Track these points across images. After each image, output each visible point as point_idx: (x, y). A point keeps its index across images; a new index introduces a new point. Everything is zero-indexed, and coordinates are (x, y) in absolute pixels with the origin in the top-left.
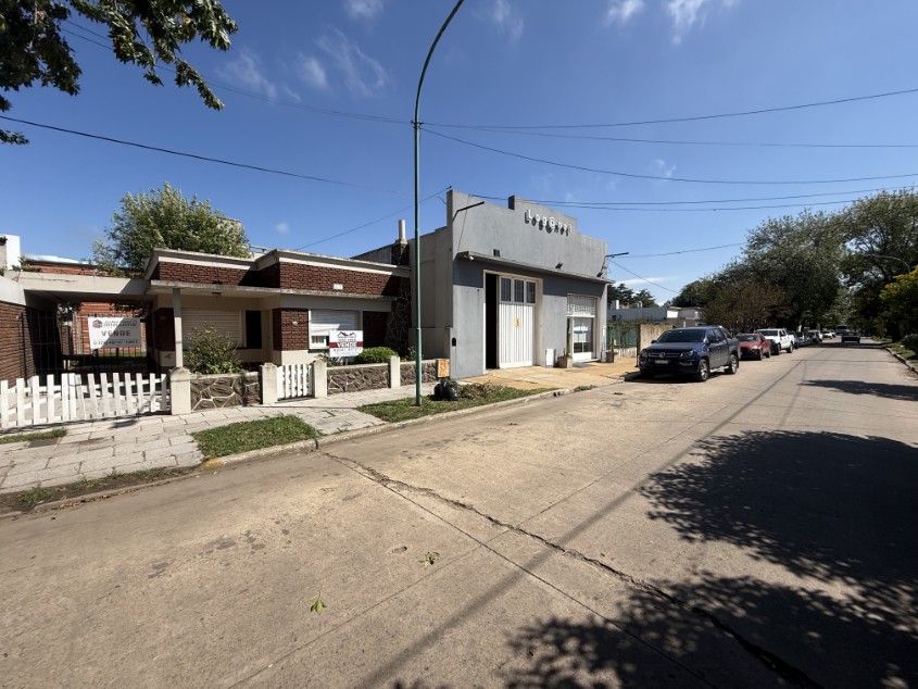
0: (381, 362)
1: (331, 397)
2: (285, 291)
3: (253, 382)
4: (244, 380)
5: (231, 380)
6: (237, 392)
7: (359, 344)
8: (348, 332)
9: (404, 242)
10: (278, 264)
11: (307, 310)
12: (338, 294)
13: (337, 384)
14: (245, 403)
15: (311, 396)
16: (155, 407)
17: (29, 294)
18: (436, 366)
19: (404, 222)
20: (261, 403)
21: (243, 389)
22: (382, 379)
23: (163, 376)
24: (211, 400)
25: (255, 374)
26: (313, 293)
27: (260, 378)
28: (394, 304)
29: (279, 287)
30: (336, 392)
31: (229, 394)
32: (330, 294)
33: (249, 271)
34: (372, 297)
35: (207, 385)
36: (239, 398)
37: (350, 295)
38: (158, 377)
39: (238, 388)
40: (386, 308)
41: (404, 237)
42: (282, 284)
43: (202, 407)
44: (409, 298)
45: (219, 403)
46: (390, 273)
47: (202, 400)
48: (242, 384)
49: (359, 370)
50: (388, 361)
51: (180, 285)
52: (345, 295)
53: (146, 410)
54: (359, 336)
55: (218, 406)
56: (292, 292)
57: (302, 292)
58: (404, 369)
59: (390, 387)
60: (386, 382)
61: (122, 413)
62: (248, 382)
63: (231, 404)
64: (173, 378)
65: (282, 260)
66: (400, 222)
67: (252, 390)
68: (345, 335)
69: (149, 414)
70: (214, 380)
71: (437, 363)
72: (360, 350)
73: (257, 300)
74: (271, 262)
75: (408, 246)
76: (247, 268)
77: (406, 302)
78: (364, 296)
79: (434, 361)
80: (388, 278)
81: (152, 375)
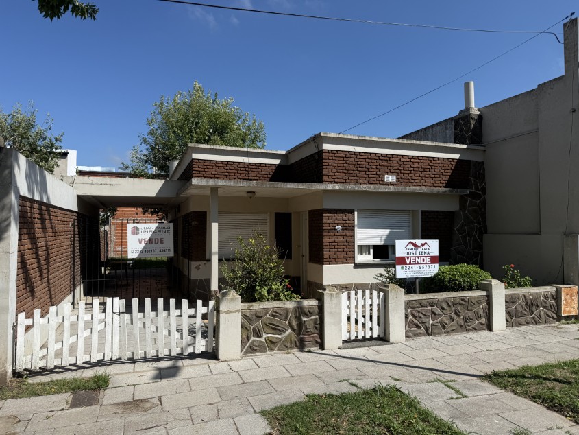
0: (470, 289)
1: (411, 342)
2: (330, 187)
3: (311, 314)
4: (300, 312)
5: (287, 311)
6: (293, 329)
7: (433, 260)
8: (419, 242)
9: (475, 111)
10: (321, 153)
11: (352, 211)
12: (392, 189)
13: (418, 324)
14: (301, 346)
15: (384, 339)
16: (201, 345)
17: (81, 199)
18: (557, 297)
19: (472, 84)
20: (322, 347)
21: (300, 324)
22: (479, 316)
23: (212, 303)
24: (265, 336)
25: (313, 303)
26: (363, 187)
27: (321, 308)
28: (462, 199)
29: (320, 181)
30: (416, 335)
31: (283, 332)
32: (383, 189)
33: (278, 166)
34: (435, 190)
35: (259, 317)
36: (294, 337)
37: (408, 189)
38: (205, 305)
39: (294, 324)
40: (453, 206)
41: (473, 105)
42: (325, 178)
43: (253, 350)
44: (484, 190)
45: (272, 344)
46: (457, 156)
47: (253, 339)
48: (298, 318)
49: (446, 301)
50: (488, 288)
51: (221, 183)
52: (400, 189)
53: (190, 350)
54: (433, 247)
55: (271, 350)
56: (338, 187)
57: (350, 187)
58: (510, 300)
59: (490, 329)
60: (483, 320)
61: (164, 352)
62: (306, 315)
63: (285, 346)
64: (223, 308)
65: (326, 146)
66: (467, 86)
67: (310, 326)
68: (415, 245)
69: (193, 356)
70: (265, 310)
71: (558, 292)
74: (311, 150)
75: (480, 117)
76: (277, 162)
77: (479, 197)
78: (424, 189)
79: (550, 289)
80: (454, 164)
81: (199, 302)
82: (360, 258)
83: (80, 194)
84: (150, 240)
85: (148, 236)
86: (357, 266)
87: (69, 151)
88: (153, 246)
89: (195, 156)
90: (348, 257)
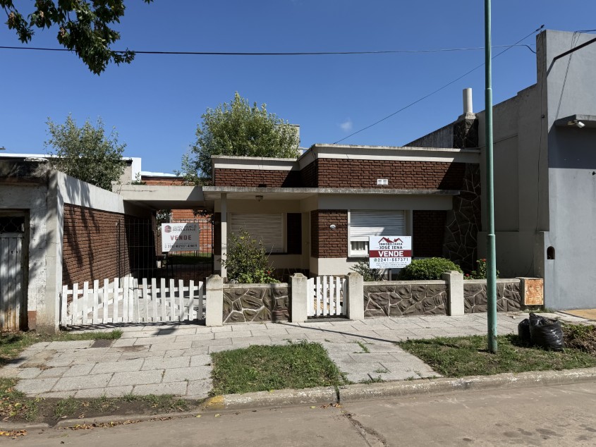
0: (435, 278)
1: (369, 320)
2: (322, 190)
3: (282, 294)
4: (274, 292)
5: (261, 291)
6: (266, 306)
7: (406, 254)
8: (392, 238)
9: (471, 116)
10: (317, 160)
11: (346, 212)
12: (381, 191)
13: (377, 304)
14: (274, 319)
15: (345, 316)
16: (193, 315)
17: (127, 204)
18: (521, 288)
19: (470, 91)
20: (290, 320)
21: (273, 302)
22: (438, 302)
23: (201, 283)
24: (243, 309)
25: (284, 285)
26: (353, 190)
27: (290, 289)
28: (456, 200)
29: (316, 186)
30: (375, 315)
31: (258, 307)
32: (372, 191)
33: (290, 172)
34: (425, 191)
35: (238, 295)
36: (268, 312)
37: (397, 191)
38: (196, 284)
39: (268, 301)
40: (445, 205)
41: (471, 110)
42: (320, 183)
43: (233, 319)
44: (479, 190)
45: (249, 316)
46: (451, 160)
47: (233, 311)
48: (271, 297)
49: (405, 288)
50: (447, 278)
51: (226, 189)
52: (389, 191)
53: (185, 318)
54: (407, 242)
55: (248, 320)
56: (329, 190)
57: (341, 191)
58: (468, 290)
59: (448, 313)
60: (443, 305)
61: (166, 319)
62: (277, 294)
63: (260, 318)
64: (208, 286)
65: (321, 155)
66: (465, 92)
67: (281, 304)
68: (388, 240)
69: (187, 322)
70: (244, 290)
71: (522, 283)
72: (408, 261)
73: (297, 201)
74: (310, 160)
75: (476, 122)
76: (289, 168)
77: (474, 197)
78: (414, 191)
79: (517, 281)
80: (447, 167)
81: (192, 282)
82: (352, 253)
83: (126, 199)
84: (180, 237)
85: (178, 234)
86: (350, 260)
87: (133, 159)
88: (183, 241)
89: (217, 166)
90: (342, 252)
